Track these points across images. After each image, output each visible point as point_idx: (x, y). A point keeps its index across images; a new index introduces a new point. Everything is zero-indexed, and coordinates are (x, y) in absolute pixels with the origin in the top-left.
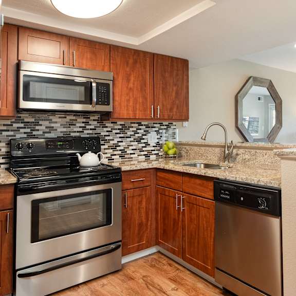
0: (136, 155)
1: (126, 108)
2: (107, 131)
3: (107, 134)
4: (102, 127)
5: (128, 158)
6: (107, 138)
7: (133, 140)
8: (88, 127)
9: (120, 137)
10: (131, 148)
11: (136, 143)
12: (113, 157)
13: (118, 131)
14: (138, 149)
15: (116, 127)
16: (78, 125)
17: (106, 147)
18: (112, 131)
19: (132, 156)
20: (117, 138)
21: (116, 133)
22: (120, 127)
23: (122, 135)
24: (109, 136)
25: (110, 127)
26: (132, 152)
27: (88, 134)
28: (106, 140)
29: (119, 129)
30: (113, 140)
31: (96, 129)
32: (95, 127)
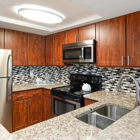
0: (128, 91)
1: (105, 60)
2: (109, 73)
3: (109, 74)
4: (106, 70)
5: (122, 92)
6: (108, 77)
7: (126, 80)
8: (99, 70)
9: (116, 77)
10: (124, 85)
11: (129, 83)
12: (112, 89)
13: (115, 73)
14: (130, 87)
15: (114, 71)
16: (94, 69)
17: (108, 82)
18: (111, 73)
19: (125, 91)
20: (115, 77)
21: (114, 75)
22: (117, 71)
23: (118, 76)
24: (110, 76)
25: (110, 70)
26: (126, 88)
27: (99, 74)
28: (108, 78)
29: (116, 72)
30: (112, 78)
31: (102, 71)
32: (102, 70)
